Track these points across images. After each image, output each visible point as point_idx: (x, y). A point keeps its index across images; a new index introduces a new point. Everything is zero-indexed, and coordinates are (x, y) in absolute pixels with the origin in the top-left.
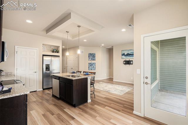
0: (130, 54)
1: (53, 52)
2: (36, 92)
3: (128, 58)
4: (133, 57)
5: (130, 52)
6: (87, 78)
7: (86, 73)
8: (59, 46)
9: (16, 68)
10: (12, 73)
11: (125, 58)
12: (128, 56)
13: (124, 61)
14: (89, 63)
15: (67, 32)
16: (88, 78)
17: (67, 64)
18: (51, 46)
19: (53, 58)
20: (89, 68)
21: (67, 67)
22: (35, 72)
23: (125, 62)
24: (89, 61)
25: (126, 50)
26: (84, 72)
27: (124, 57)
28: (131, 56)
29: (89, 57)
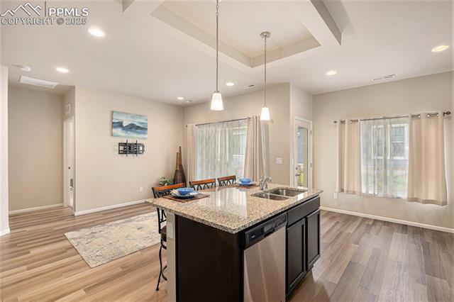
0: (138, 128)
3: (132, 138)
4: (146, 136)
5: (139, 121)
11: (123, 134)
12: (133, 131)
13: (120, 144)
23: (122, 148)
25: (127, 114)
27: (118, 131)
28: (140, 133)
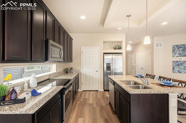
1: (115, 49)
2: (98, 92)
6: (168, 94)
7: (166, 82)
8: (122, 41)
9: (82, 67)
10: (79, 71)
14: (173, 62)
15: (128, 16)
16: (170, 95)
17: (135, 63)
18: (113, 42)
19: (114, 56)
20: (173, 69)
21: (135, 66)
22: (97, 71)
24: (173, 58)
26: (160, 77)
29: (173, 51)
